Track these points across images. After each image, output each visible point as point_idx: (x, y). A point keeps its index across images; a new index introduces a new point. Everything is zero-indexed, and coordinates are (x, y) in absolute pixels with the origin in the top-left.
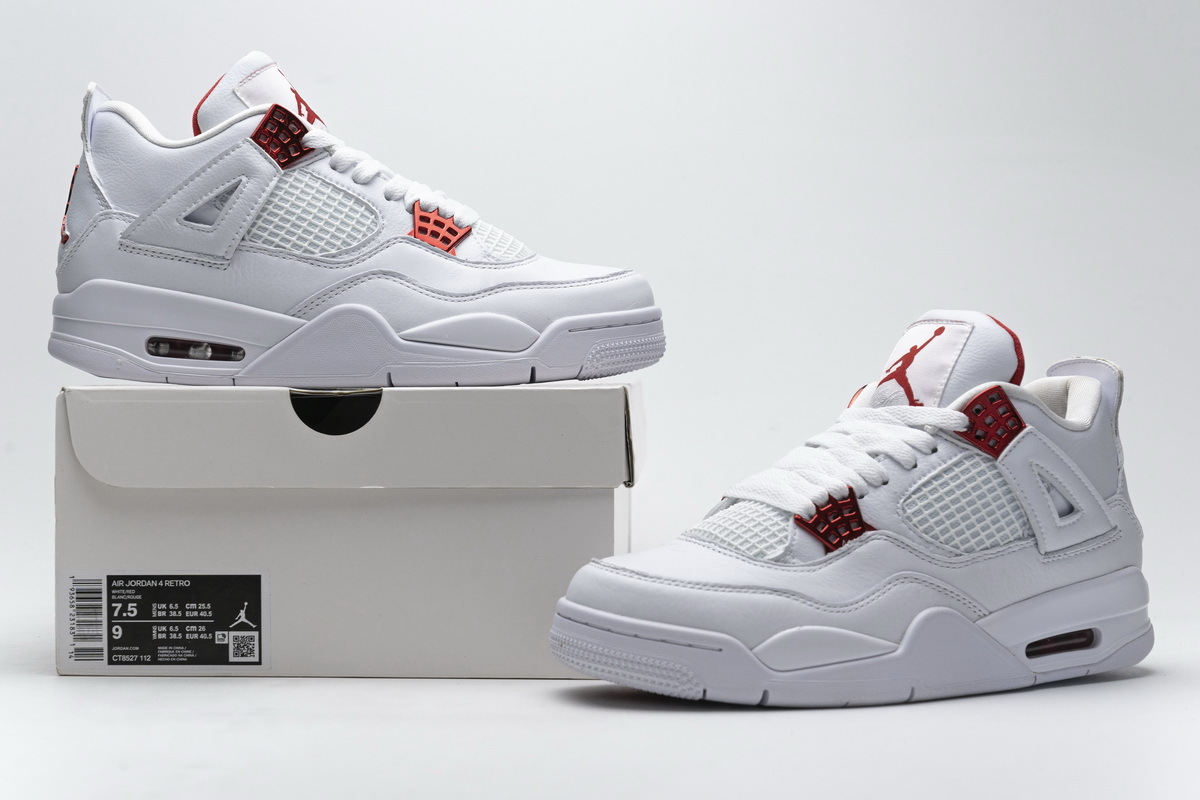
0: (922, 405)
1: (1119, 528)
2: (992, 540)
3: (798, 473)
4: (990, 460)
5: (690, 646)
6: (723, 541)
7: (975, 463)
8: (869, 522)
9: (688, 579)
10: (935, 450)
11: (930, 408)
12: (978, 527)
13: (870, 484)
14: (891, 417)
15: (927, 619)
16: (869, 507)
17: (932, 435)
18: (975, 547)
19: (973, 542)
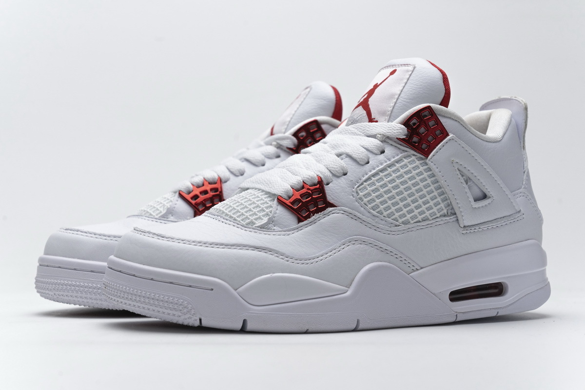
0: (377, 122)
1: (522, 211)
2: (423, 216)
3: (287, 169)
4: (422, 159)
5: (190, 286)
6: (227, 215)
7: (411, 161)
8: (332, 201)
9: (193, 239)
10: (383, 152)
11: (381, 123)
12: (413, 206)
13: (334, 175)
14: (356, 131)
15: (371, 271)
16: (332, 191)
17: (382, 142)
18: (410, 220)
19: (408, 216)
